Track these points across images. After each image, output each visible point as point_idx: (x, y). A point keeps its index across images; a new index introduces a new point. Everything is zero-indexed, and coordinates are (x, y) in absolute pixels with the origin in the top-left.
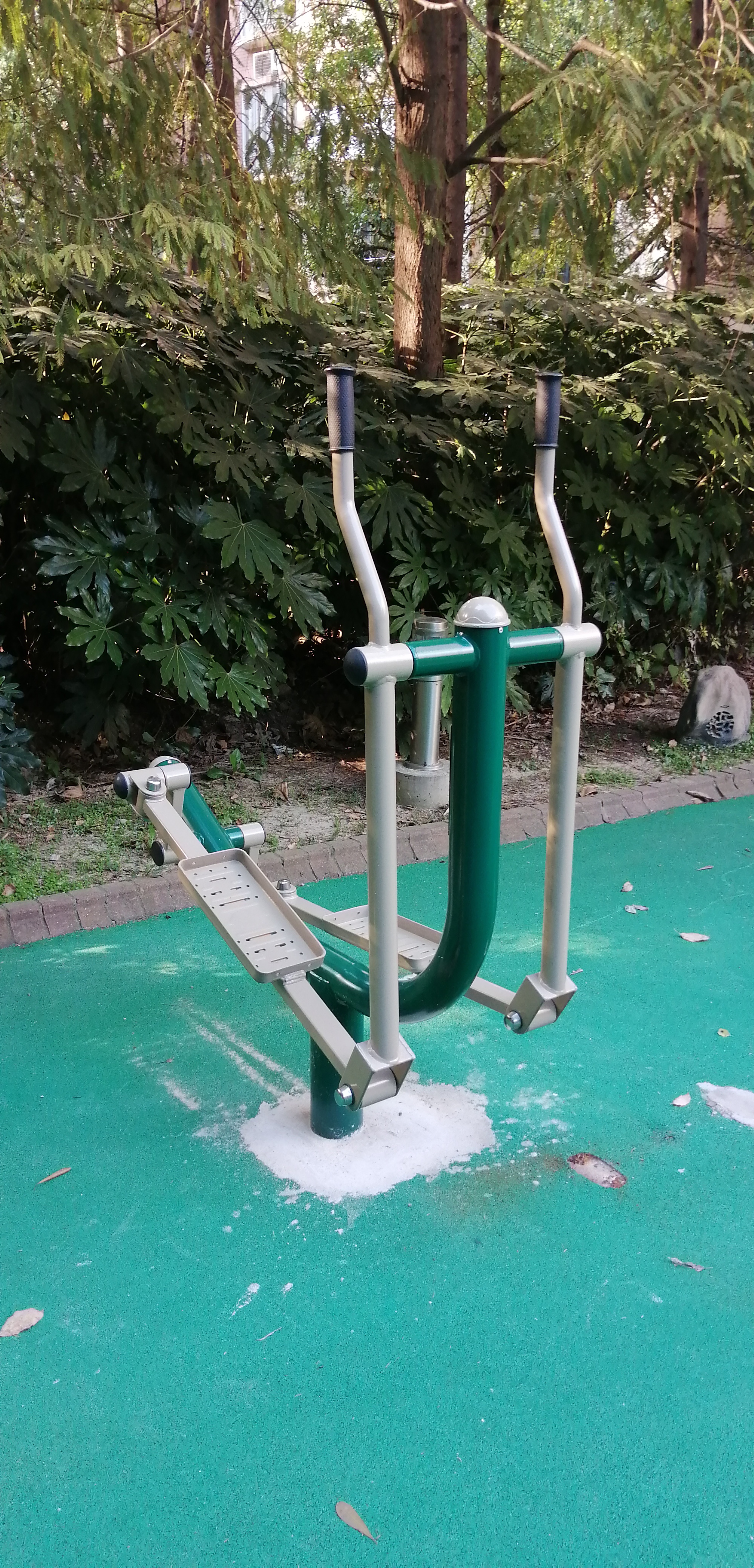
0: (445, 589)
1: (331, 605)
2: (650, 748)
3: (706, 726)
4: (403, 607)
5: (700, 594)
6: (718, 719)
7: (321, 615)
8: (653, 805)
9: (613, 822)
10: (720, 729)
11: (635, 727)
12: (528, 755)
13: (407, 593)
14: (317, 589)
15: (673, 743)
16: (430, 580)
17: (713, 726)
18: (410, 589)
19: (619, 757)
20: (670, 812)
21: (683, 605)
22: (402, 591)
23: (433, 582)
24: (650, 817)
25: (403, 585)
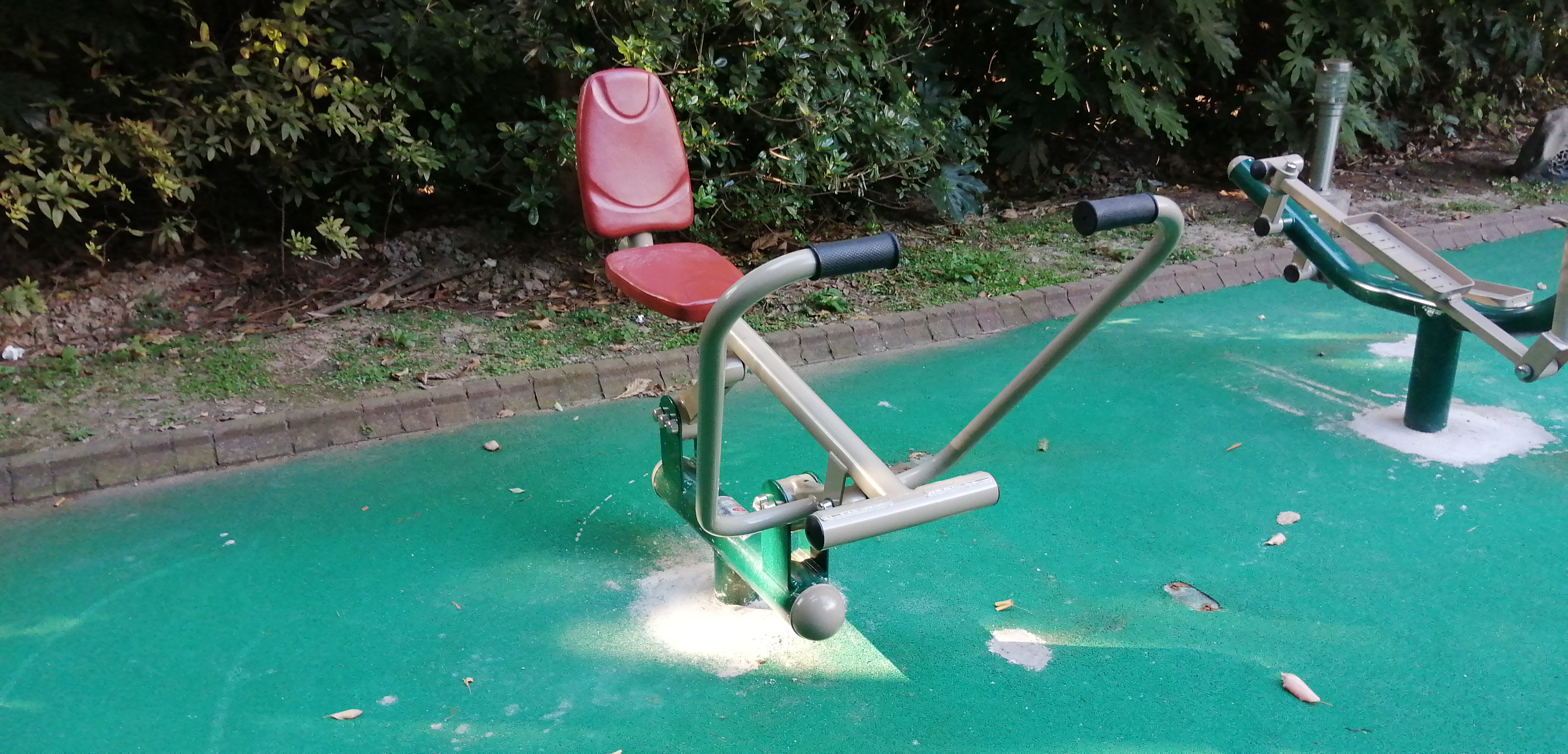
0: (1327, 37)
1: (1238, 49)
2: (1495, 184)
3: (1548, 164)
4: (1293, 52)
5: (1537, 43)
6: (1560, 157)
7: (1231, 58)
8: (1523, 228)
9: (1492, 241)
10: (1560, 167)
11: (1473, 166)
12: (1387, 188)
13: (1297, 40)
14: (1225, 36)
15: (1514, 179)
16: (1314, 28)
17: (1555, 164)
18: (1300, 36)
19: (1467, 190)
20: (1540, 234)
21: (1522, 53)
22: (1294, 39)
23: (1317, 30)
24: (1522, 238)
25: (1296, 33)
